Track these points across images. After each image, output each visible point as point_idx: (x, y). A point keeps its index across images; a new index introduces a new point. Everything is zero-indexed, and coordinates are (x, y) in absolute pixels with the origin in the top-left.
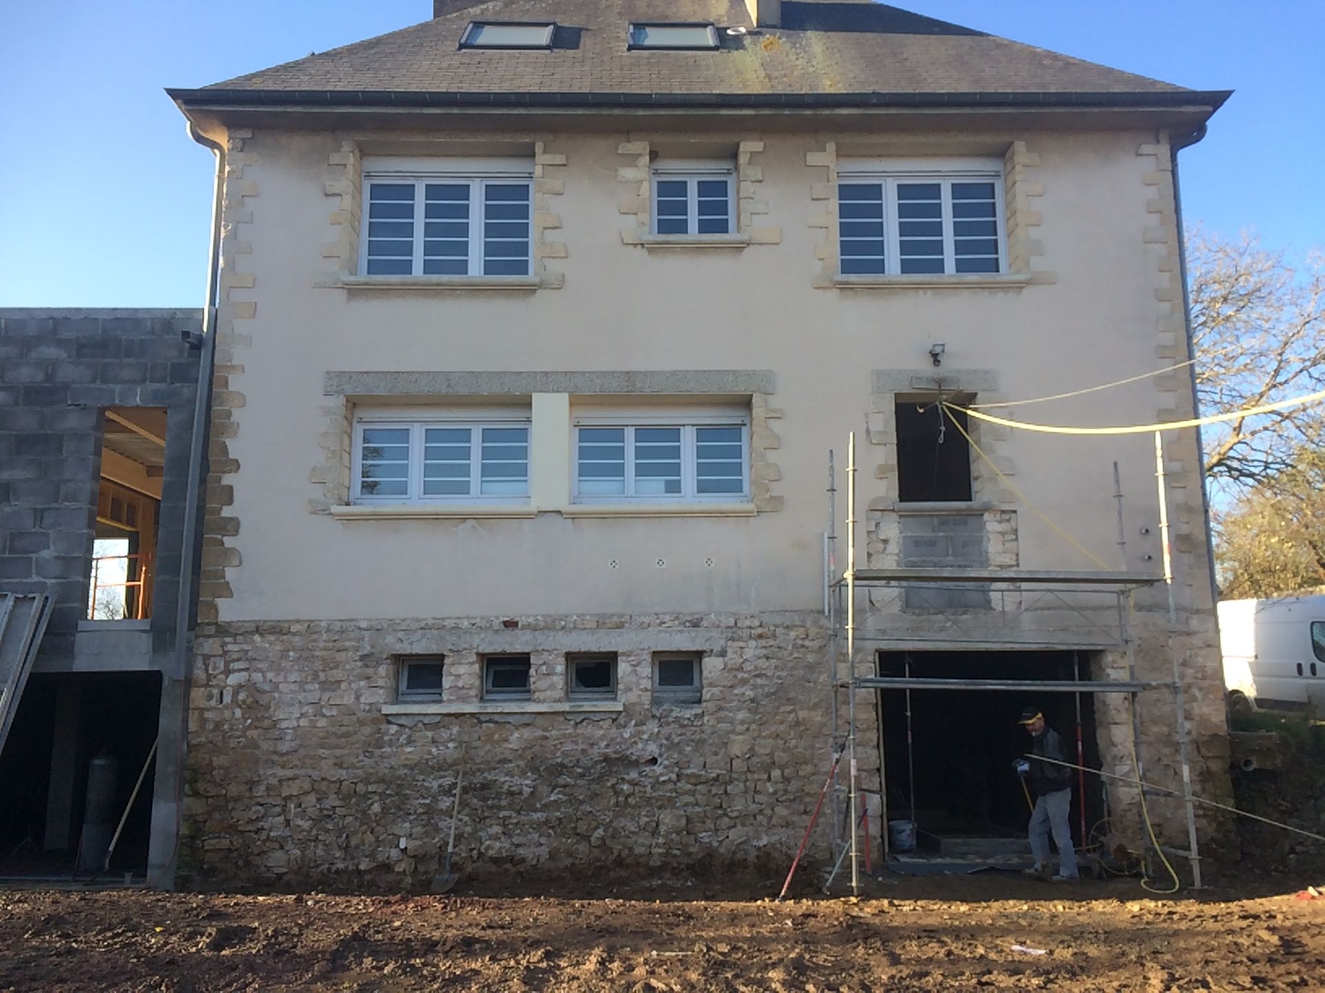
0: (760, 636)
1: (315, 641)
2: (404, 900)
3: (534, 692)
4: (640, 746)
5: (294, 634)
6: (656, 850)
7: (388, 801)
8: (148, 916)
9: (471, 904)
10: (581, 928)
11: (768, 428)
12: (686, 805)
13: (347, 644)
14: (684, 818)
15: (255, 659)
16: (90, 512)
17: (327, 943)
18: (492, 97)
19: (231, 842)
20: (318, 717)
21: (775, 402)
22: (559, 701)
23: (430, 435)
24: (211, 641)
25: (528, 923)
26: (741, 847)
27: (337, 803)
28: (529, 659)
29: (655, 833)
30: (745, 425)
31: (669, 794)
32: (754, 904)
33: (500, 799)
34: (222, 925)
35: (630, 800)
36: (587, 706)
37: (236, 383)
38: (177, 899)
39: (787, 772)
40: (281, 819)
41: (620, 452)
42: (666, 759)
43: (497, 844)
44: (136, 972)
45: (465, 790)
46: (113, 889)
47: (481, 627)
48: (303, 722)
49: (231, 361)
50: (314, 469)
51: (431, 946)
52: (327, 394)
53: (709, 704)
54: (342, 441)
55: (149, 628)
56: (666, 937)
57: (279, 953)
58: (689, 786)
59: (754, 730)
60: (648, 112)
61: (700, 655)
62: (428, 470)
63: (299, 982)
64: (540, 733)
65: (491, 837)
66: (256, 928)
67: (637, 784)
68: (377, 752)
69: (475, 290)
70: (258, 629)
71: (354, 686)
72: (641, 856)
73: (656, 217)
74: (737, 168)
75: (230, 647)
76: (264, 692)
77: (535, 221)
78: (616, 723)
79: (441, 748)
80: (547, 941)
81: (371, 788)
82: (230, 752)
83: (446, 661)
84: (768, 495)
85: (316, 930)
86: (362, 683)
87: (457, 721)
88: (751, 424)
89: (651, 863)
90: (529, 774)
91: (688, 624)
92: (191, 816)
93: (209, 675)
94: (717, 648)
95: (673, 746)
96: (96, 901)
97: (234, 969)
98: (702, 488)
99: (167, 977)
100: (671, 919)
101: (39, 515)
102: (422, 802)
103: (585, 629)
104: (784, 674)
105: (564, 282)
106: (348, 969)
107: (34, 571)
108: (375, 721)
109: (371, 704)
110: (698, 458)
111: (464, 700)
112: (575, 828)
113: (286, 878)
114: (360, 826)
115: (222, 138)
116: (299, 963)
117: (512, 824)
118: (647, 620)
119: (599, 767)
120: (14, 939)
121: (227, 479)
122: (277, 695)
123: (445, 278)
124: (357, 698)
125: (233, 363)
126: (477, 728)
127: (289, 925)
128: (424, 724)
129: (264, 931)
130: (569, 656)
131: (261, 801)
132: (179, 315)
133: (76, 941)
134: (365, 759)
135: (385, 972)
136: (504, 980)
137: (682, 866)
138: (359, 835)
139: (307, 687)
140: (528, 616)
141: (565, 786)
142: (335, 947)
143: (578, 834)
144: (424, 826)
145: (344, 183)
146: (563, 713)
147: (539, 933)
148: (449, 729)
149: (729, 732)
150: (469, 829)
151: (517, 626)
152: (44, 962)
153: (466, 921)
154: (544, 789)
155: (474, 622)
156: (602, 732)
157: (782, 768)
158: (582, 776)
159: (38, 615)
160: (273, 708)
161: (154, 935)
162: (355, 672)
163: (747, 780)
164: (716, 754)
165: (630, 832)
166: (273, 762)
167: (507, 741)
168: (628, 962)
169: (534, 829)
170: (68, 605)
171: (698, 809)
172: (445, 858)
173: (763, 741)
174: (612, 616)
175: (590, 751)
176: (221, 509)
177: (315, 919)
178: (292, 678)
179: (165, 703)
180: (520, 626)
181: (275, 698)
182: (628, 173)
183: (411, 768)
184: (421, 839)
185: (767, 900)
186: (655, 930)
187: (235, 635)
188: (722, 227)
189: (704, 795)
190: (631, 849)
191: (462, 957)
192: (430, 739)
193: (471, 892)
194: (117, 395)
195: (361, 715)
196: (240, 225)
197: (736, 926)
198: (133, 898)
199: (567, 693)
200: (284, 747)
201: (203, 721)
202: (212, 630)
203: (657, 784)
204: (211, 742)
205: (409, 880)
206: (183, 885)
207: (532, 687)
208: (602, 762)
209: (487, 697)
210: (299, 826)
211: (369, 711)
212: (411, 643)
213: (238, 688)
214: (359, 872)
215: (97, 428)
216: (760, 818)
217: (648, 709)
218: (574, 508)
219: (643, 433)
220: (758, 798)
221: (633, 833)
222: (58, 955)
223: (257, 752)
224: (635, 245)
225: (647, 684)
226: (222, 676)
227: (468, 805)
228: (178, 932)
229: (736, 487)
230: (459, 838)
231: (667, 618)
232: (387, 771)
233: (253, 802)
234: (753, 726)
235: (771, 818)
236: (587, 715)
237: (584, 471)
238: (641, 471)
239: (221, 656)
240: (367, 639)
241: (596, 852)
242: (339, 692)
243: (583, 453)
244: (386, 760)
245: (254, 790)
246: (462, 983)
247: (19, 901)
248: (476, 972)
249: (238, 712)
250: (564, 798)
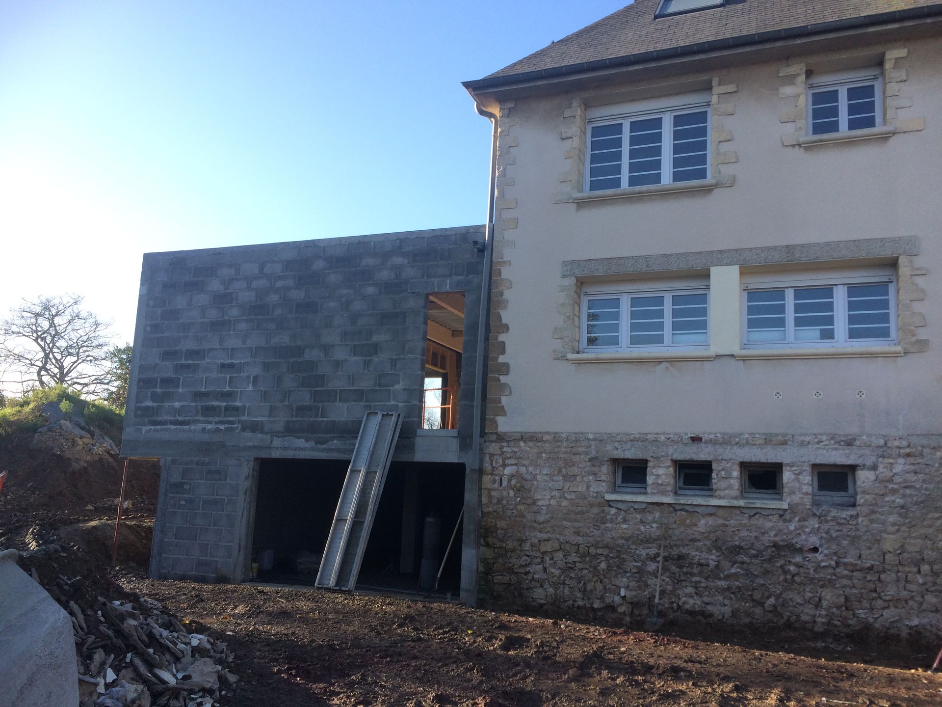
0: (908, 455)
1: (559, 447)
2: (626, 633)
3: (716, 490)
4: (804, 537)
5: (546, 442)
6: (819, 620)
7: (611, 562)
8: (462, 622)
9: (675, 642)
10: (762, 671)
11: (913, 283)
12: (845, 586)
13: (580, 450)
14: (843, 597)
15: (521, 458)
16: (422, 360)
17: (576, 656)
18: (679, 49)
19: (510, 579)
20: (562, 499)
21: (919, 262)
22: (735, 498)
23: (634, 302)
24: (494, 444)
25: (719, 663)
26: (895, 625)
27: (577, 559)
28: (711, 466)
29: (818, 606)
30: (892, 282)
31: (829, 577)
32: (908, 672)
33: (692, 568)
34: (509, 634)
35: (796, 578)
36: (758, 504)
37: (506, 273)
38: (479, 613)
39: (936, 567)
40: (541, 566)
41: (782, 309)
42: (827, 549)
43: (691, 601)
44: (459, 659)
45: (666, 559)
46: (441, 602)
47: (674, 441)
48: (553, 502)
49: (502, 258)
50: (556, 329)
51: (648, 669)
52: (564, 277)
53: (863, 508)
54: (574, 309)
55: (456, 435)
56: (833, 688)
57: (546, 658)
58: (846, 572)
59: (904, 531)
60: (804, 40)
61: (853, 468)
62: (633, 327)
63: (560, 680)
64: (721, 521)
65: (686, 595)
66: (529, 639)
67: (802, 566)
68: (602, 526)
69: (667, 194)
70: (523, 437)
71: (585, 479)
72: (807, 622)
73: (811, 121)
74: (883, 74)
75: (505, 449)
76: (526, 480)
77: (711, 138)
78: (782, 518)
79: (647, 527)
80: (735, 678)
81: (599, 551)
82: (508, 519)
83: (650, 464)
84: (914, 339)
85: (568, 646)
86: (591, 478)
87: (657, 508)
88: (897, 281)
89: (816, 629)
90: (714, 551)
91: (842, 443)
92: (485, 559)
93: (493, 467)
94: (869, 463)
95: (831, 539)
96: (432, 608)
97: (518, 665)
98: (853, 334)
99: (477, 664)
100: (836, 675)
101: (394, 362)
102: (635, 564)
103: (755, 444)
104: (931, 486)
105: (734, 181)
106: (592, 676)
107: (392, 398)
108: (600, 505)
109: (597, 493)
110: (849, 310)
111: (663, 493)
112: (751, 596)
113: (545, 607)
114: (593, 577)
115: (496, 110)
116: (559, 667)
117: (702, 587)
118: (807, 439)
119: (769, 551)
120: (388, 627)
121: (502, 337)
122: (535, 483)
123: (645, 188)
124: (588, 487)
125: (504, 259)
126: (673, 515)
127: (550, 639)
128: (634, 509)
129: (535, 642)
130: (743, 465)
131: (527, 553)
132: (471, 230)
133: (423, 634)
134: (594, 531)
135: (618, 682)
136: (705, 702)
137: (842, 634)
138: (593, 584)
139: (555, 478)
140: (710, 434)
141: (743, 563)
142: (581, 659)
143: (754, 600)
144: (637, 582)
145: (574, 130)
146: (739, 507)
147: (729, 672)
148: (652, 513)
149: (881, 532)
150: (669, 588)
151: (702, 441)
152: (406, 644)
153: (672, 654)
154: (726, 564)
155: (669, 436)
156: (771, 524)
157: (931, 564)
158: (756, 556)
159: (394, 426)
160: (533, 491)
161: (467, 635)
162: (586, 469)
163: (899, 571)
164: (870, 548)
165: (798, 604)
166: (534, 528)
167: (696, 525)
168: (802, 703)
169: (719, 592)
170: (410, 419)
171: (854, 591)
172: (653, 606)
173: (912, 541)
174: (777, 435)
175: (762, 538)
176: (498, 357)
177: (567, 638)
178: (545, 471)
179: (468, 485)
180: (703, 441)
181: (534, 485)
182: (788, 90)
183: (627, 540)
184: (636, 591)
185: (920, 670)
186: (823, 681)
187: (509, 441)
188: (870, 122)
189: (860, 580)
190: (798, 616)
191: (672, 680)
192: (639, 520)
193: (673, 634)
194: (436, 284)
195: (590, 499)
196: (508, 167)
197: (894, 687)
198: (453, 609)
199: (742, 492)
200: (541, 518)
201: (490, 497)
202: (494, 437)
203: (818, 568)
204: (496, 512)
205: (628, 619)
206: (481, 604)
207: (714, 487)
208: (771, 547)
209: (680, 492)
210: (552, 573)
211: (596, 497)
212: (624, 451)
213: (512, 476)
214: (594, 610)
215: (425, 307)
216: (911, 603)
217: (809, 509)
218: (744, 352)
219: (800, 292)
220: (910, 587)
221: (799, 604)
222: (413, 641)
223: (523, 520)
224: (793, 146)
225: (808, 489)
226: (501, 468)
227: (668, 570)
228: (481, 635)
229: (884, 333)
230: (663, 593)
231: (824, 438)
232: (610, 540)
233: (522, 554)
234: (903, 528)
235: (921, 604)
236: (758, 510)
237: (752, 324)
238: (799, 322)
239: (500, 455)
240: (593, 447)
241: (770, 616)
242: (576, 483)
243: (751, 310)
244: (609, 533)
245: (523, 546)
246: (674, 699)
247: (389, 604)
248: (683, 693)
249: (512, 493)
250: (742, 572)
